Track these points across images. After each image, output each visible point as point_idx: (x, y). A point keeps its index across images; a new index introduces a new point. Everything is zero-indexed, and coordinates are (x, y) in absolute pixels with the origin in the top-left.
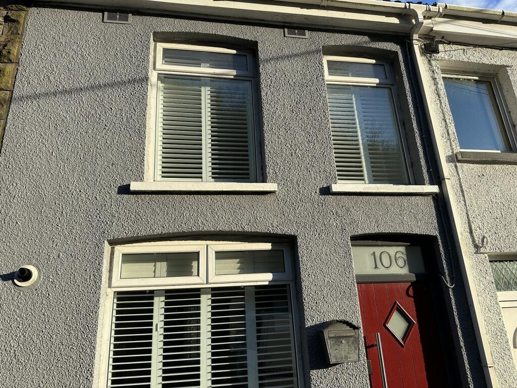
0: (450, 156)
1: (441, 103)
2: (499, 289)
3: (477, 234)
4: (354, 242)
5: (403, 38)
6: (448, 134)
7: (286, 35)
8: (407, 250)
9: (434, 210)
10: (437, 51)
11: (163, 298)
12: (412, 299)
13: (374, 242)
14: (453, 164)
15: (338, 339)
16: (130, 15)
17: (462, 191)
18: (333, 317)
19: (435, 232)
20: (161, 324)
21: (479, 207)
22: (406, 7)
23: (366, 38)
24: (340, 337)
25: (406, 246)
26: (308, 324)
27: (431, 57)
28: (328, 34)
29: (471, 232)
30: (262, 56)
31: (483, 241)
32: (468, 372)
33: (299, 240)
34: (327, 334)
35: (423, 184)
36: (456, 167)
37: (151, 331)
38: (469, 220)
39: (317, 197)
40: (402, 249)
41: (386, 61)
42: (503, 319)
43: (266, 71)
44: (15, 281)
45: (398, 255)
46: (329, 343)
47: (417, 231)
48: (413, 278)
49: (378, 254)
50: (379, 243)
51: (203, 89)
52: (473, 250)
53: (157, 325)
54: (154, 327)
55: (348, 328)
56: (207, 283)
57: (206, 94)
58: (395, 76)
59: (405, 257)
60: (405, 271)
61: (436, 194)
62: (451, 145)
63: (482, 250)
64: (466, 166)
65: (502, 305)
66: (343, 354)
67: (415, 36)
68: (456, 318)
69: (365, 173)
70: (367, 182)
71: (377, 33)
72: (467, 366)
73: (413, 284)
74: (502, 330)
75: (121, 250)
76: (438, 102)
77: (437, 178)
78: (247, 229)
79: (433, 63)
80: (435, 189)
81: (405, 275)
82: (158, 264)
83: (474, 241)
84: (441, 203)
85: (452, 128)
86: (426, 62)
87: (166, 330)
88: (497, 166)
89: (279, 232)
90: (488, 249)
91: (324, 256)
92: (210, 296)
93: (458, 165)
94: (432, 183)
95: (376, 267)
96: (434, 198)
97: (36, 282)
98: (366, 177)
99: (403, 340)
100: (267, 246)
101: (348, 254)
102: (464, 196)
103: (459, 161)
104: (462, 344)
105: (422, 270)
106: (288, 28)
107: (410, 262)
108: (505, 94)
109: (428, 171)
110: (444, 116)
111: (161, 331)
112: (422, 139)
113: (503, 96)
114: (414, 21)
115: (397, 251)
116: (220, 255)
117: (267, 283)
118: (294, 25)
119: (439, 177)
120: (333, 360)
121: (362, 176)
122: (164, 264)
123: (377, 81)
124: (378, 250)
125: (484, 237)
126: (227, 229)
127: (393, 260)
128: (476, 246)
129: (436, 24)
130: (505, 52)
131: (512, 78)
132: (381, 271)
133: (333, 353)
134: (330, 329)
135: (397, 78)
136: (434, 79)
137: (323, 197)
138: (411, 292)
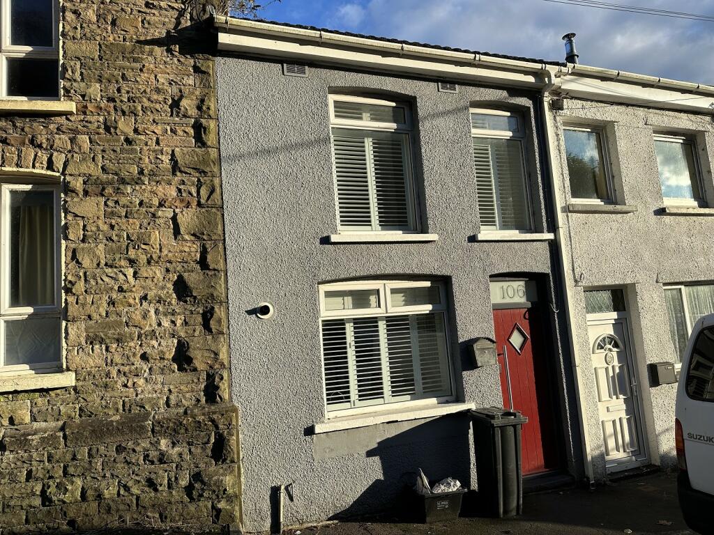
0: (564, 207)
1: (561, 158)
2: (588, 313)
3: (577, 271)
4: (492, 279)
5: (535, 93)
6: (564, 187)
7: (440, 90)
8: (525, 284)
9: (548, 253)
10: (561, 108)
11: (352, 324)
12: (528, 321)
13: (503, 279)
14: (565, 214)
15: (483, 350)
16: (306, 67)
17: (570, 237)
18: (477, 335)
19: (548, 271)
20: (353, 343)
21: (581, 250)
22: (542, 68)
23: (505, 93)
24: (484, 349)
25: (525, 281)
26: (461, 340)
27: (556, 113)
28: (474, 89)
29: (573, 270)
30: (421, 113)
31: (581, 277)
32: (563, 370)
33: (453, 279)
34: (476, 346)
35: (542, 232)
36: (567, 216)
37: (345, 348)
38: (573, 261)
39: (466, 244)
40: (522, 283)
41: (519, 114)
42: (589, 334)
43: (425, 128)
44: (258, 315)
45: (519, 288)
46: (477, 353)
47: (536, 270)
48: (529, 305)
49: (505, 287)
50: (507, 279)
51: (366, 140)
52: (573, 283)
53: (350, 344)
54: (348, 345)
55: (489, 342)
56: (387, 312)
57: (369, 144)
58: (525, 130)
59: (524, 289)
60: (523, 300)
61: (552, 240)
62: (565, 197)
63: (580, 284)
64: (574, 215)
65: (589, 323)
66: (486, 359)
67: (546, 94)
68: (558, 334)
69: (497, 219)
70: (498, 227)
71: (515, 89)
72: (562, 366)
73: (529, 310)
74: (587, 342)
75: (323, 288)
76: (559, 157)
77: (553, 227)
78: (416, 271)
79: (558, 118)
80: (551, 236)
81: (524, 304)
82: (346, 298)
83: (574, 277)
84: (554, 247)
85: (567, 183)
86: (552, 118)
87: (356, 347)
88: (597, 215)
89: (439, 274)
90: (584, 283)
91: (470, 291)
92: (385, 322)
93: (569, 214)
94: (549, 232)
95: (503, 298)
96: (549, 243)
97: (273, 315)
98: (497, 223)
99: (520, 349)
100: (427, 284)
101: (487, 289)
102: (571, 241)
103: (570, 212)
104: (560, 352)
105: (536, 299)
106: (442, 82)
107: (528, 293)
108: (610, 146)
109: (547, 220)
110: (562, 171)
111: (353, 348)
112: (544, 193)
113: (608, 149)
114: (546, 79)
115: (519, 285)
116: (394, 291)
117: (428, 312)
118: (447, 79)
119: (554, 226)
120: (479, 364)
121: (494, 222)
122: (350, 298)
123: (510, 134)
124: (505, 284)
125: (582, 274)
126: (402, 272)
127: (515, 292)
128: (576, 281)
129: (564, 82)
130: (615, 107)
131: (617, 134)
132: (508, 300)
133: (480, 359)
134: (478, 343)
135: (527, 131)
136: (557, 135)
137: (470, 244)
138: (527, 316)
